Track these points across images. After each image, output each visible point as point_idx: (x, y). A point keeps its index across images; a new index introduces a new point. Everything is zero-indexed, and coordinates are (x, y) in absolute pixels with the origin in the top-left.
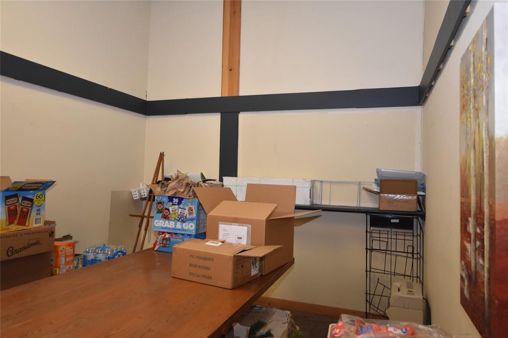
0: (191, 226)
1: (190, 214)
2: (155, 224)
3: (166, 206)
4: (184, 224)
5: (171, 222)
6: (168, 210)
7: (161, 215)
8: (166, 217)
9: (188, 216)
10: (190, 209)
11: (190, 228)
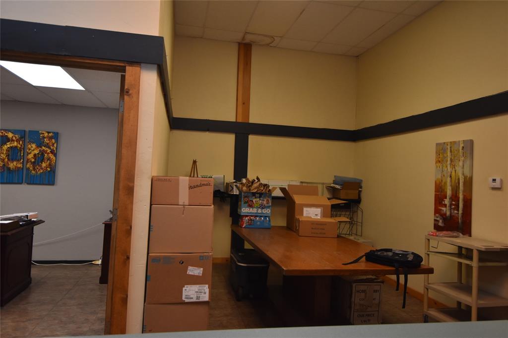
0: (268, 211)
1: (267, 203)
2: (243, 211)
3: (250, 199)
4: (263, 210)
5: (254, 209)
6: (252, 201)
7: (247, 204)
8: (251, 206)
9: (266, 205)
10: (268, 201)
11: (268, 212)
